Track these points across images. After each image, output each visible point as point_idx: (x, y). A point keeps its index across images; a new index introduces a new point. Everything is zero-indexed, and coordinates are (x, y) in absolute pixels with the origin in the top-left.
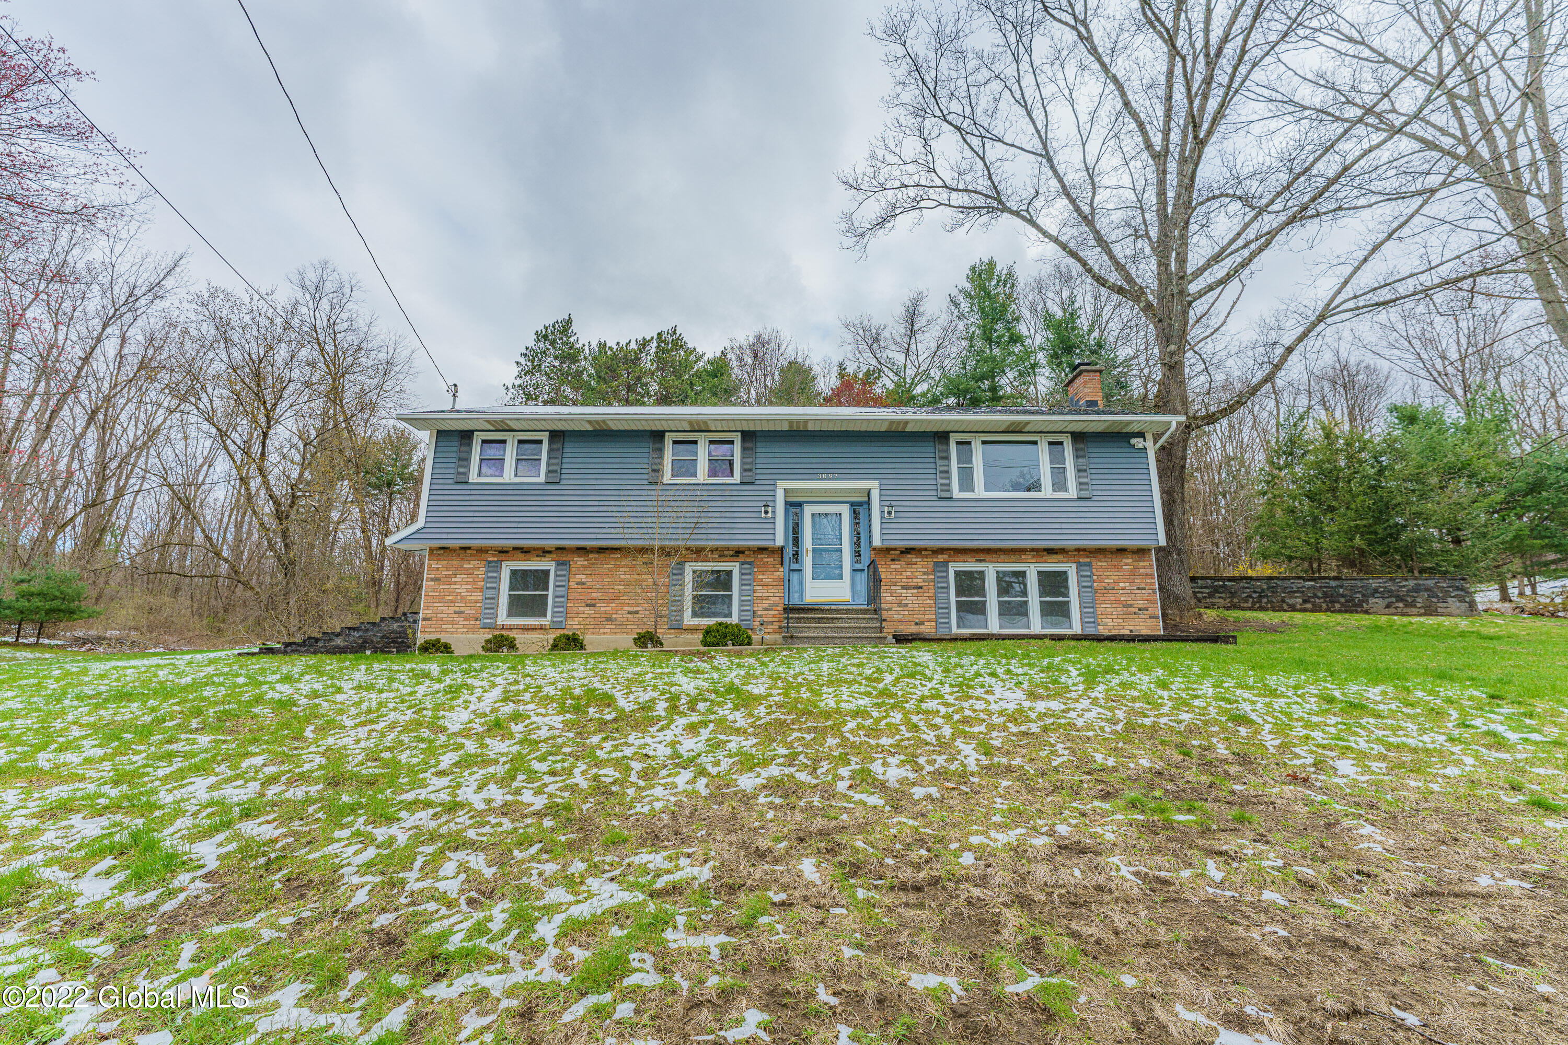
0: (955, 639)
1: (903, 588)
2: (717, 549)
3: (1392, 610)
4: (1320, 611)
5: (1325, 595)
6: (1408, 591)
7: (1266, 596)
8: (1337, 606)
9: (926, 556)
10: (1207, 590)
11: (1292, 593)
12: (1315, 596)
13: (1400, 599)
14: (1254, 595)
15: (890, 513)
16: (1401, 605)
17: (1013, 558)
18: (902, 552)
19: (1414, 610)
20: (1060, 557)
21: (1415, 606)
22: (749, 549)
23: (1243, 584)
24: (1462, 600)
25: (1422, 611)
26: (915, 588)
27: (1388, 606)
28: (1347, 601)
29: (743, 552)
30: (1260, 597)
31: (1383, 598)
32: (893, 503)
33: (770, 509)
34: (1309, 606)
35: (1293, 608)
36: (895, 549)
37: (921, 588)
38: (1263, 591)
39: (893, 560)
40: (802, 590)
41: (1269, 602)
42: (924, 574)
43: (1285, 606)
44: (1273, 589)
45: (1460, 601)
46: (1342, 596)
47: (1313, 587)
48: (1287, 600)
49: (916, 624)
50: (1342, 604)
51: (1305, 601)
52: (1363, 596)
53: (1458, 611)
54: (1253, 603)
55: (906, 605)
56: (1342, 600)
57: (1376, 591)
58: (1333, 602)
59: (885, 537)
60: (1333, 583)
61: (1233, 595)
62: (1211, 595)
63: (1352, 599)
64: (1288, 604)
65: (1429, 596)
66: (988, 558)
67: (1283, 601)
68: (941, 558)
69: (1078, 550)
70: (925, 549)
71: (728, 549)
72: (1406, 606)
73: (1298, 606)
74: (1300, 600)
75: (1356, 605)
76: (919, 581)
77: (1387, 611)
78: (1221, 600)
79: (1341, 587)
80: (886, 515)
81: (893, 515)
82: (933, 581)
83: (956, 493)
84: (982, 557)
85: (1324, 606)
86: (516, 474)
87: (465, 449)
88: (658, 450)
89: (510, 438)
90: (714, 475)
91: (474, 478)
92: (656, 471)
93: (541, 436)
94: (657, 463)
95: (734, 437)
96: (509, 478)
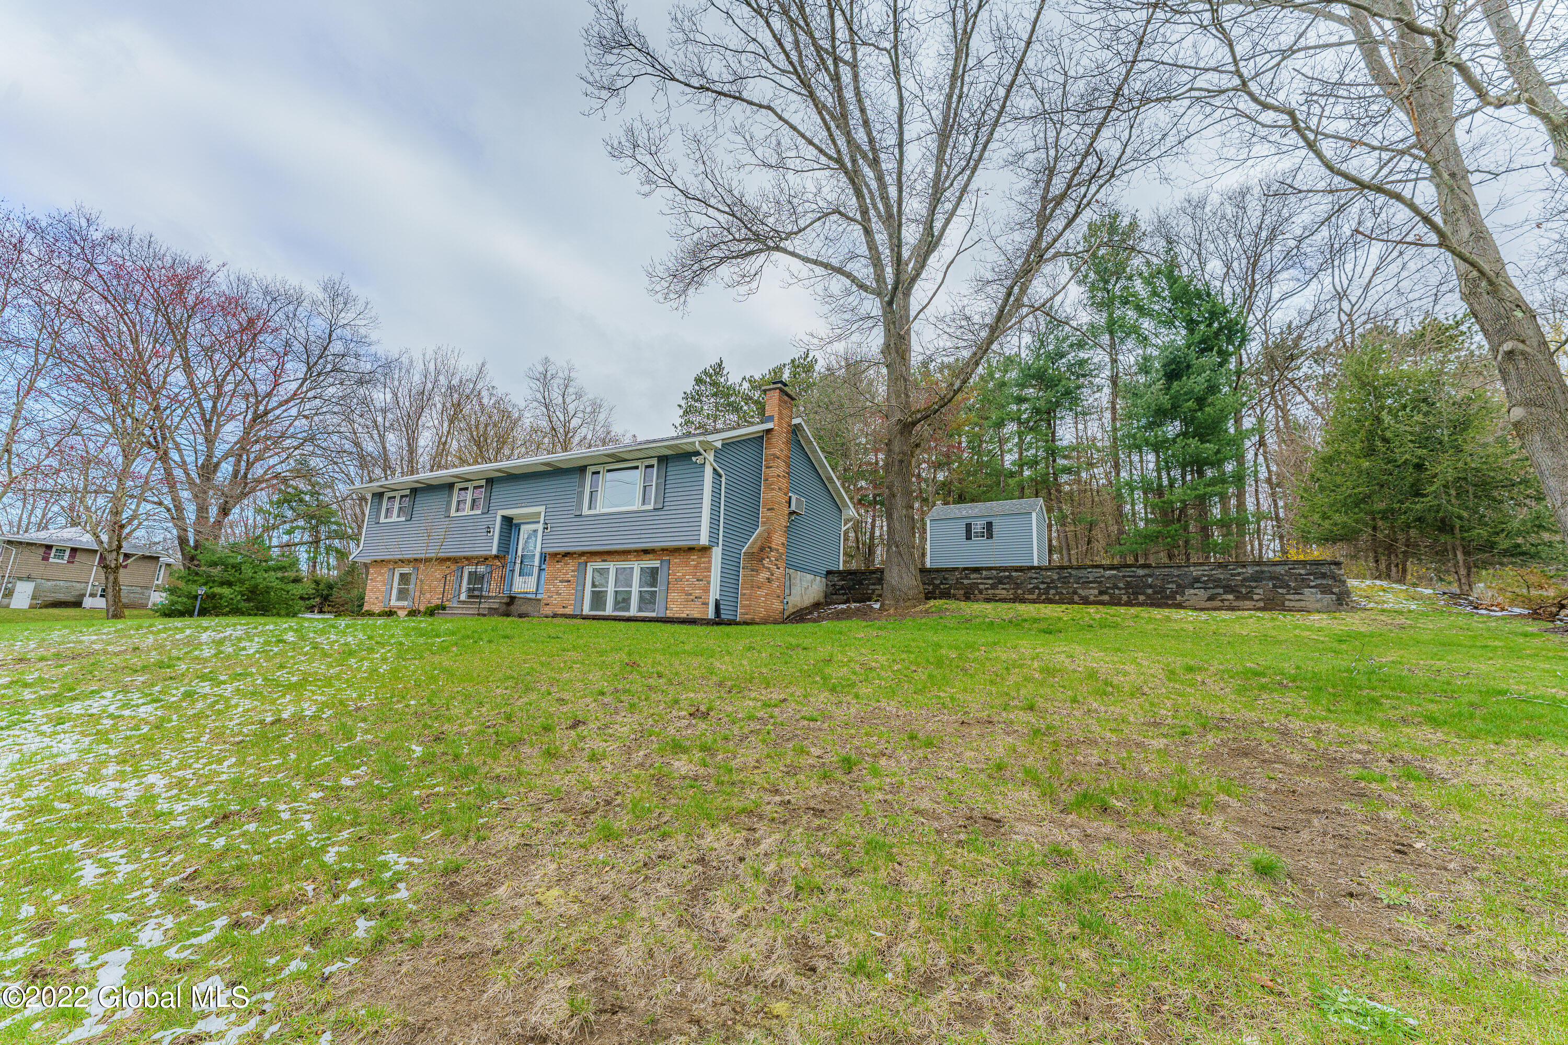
0: (585, 618)
1: (560, 582)
2: (477, 558)
3: (1217, 603)
4: (1119, 604)
5: (1128, 585)
6: (1244, 580)
7: (1056, 588)
8: (1141, 598)
9: (574, 558)
10: (990, 582)
11: (1086, 583)
12: (1116, 587)
13: (1229, 589)
14: (1042, 586)
15: (547, 529)
16: (1231, 597)
17: (623, 558)
19: (1248, 604)
20: (651, 556)
21: (1252, 599)
23: (1032, 574)
24: (1326, 590)
25: (1262, 604)
26: (567, 581)
27: (1210, 599)
28: (1155, 593)
29: (487, 559)
30: (1049, 588)
31: (1205, 588)
32: (550, 521)
33: (491, 530)
34: (1106, 598)
35: (1086, 601)
37: (570, 581)
38: (1053, 581)
39: (558, 562)
40: (513, 584)
41: (1057, 593)
42: (572, 571)
43: (1076, 598)
44: (1065, 580)
45: (1322, 593)
46: (1150, 586)
47: (1115, 576)
48: (1080, 591)
49: (563, 607)
50: (1148, 596)
51: (1101, 593)
52: (1179, 586)
53: (1318, 605)
54: (1040, 595)
55: (560, 594)
56: (1150, 591)
57: (1197, 580)
58: (1136, 594)
59: (543, 546)
60: (1141, 572)
61: (1018, 586)
62: (994, 587)
63: (1163, 589)
64: (1080, 596)
65: (1275, 586)
66: (608, 558)
67: (1075, 593)
68: (583, 559)
69: (663, 550)
70: (574, 553)
71: (482, 557)
72: (1237, 598)
73: (1092, 598)
74: (1096, 592)
75: (1168, 598)
76: (569, 577)
77: (1209, 604)
78: (1004, 592)
79: (1150, 576)
80: (545, 530)
81: (549, 530)
82: (578, 576)
83: (586, 511)
84: (606, 557)
85: (1125, 598)
86: (399, 516)
87: (380, 503)
88: (451, 495)
89: (398, 495)
90: (472, 509)
91: (382, 520)
92: (448, 509)
93: (408, 492)
94: (449, 504)
95: (483, 483)
96: (394, 518)
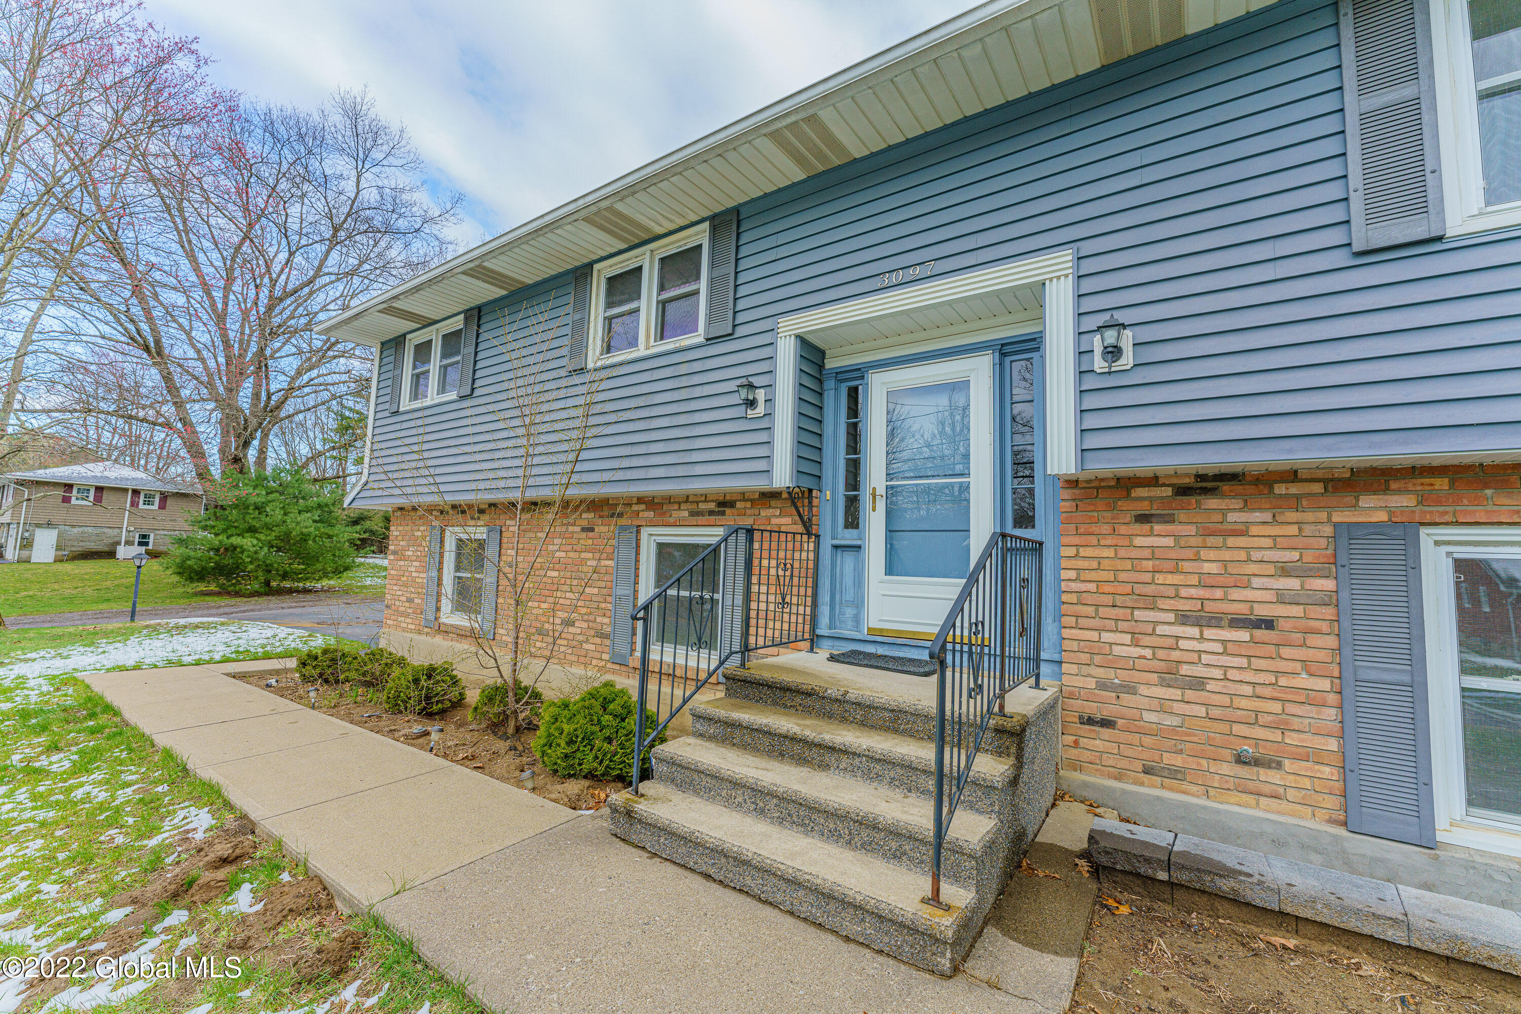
1: (1184, 619)
2: (687, 500)
9: (1295, 502)
15: (1113, 352)
18: (1183, 491)
22: (744, 496)
26: (1237, 623)
29: (731, 504)
32: (1121, 317)
33: (761, 395)
36: (1153, 481)
37: (1268, 624)
39: (1143, 519)
40: (859, 603)
42: (1285, 571)
49: (1240, 760)
55: (1198, 683)
59: (1092, 441)
70: (1292, 476)
71: (706, 498)
76: (1259, 596)
80: (1099, 364)
81: (1127, 360)
82: (1330, 600)
86: (442, 389)
87: (398, 363)
88: (582, 304)
89: (434, 334)
90: (662, 335)
91: (406, 404)
92: (579, 347)
93: (458, 323)
94: (580, 328)
95: (701, 236)
96: (432, 397)
